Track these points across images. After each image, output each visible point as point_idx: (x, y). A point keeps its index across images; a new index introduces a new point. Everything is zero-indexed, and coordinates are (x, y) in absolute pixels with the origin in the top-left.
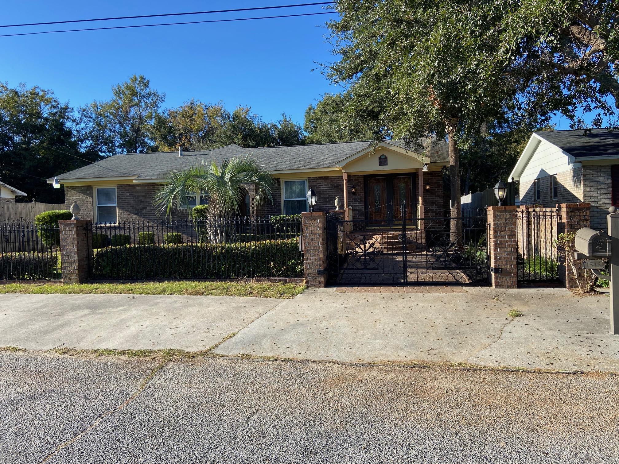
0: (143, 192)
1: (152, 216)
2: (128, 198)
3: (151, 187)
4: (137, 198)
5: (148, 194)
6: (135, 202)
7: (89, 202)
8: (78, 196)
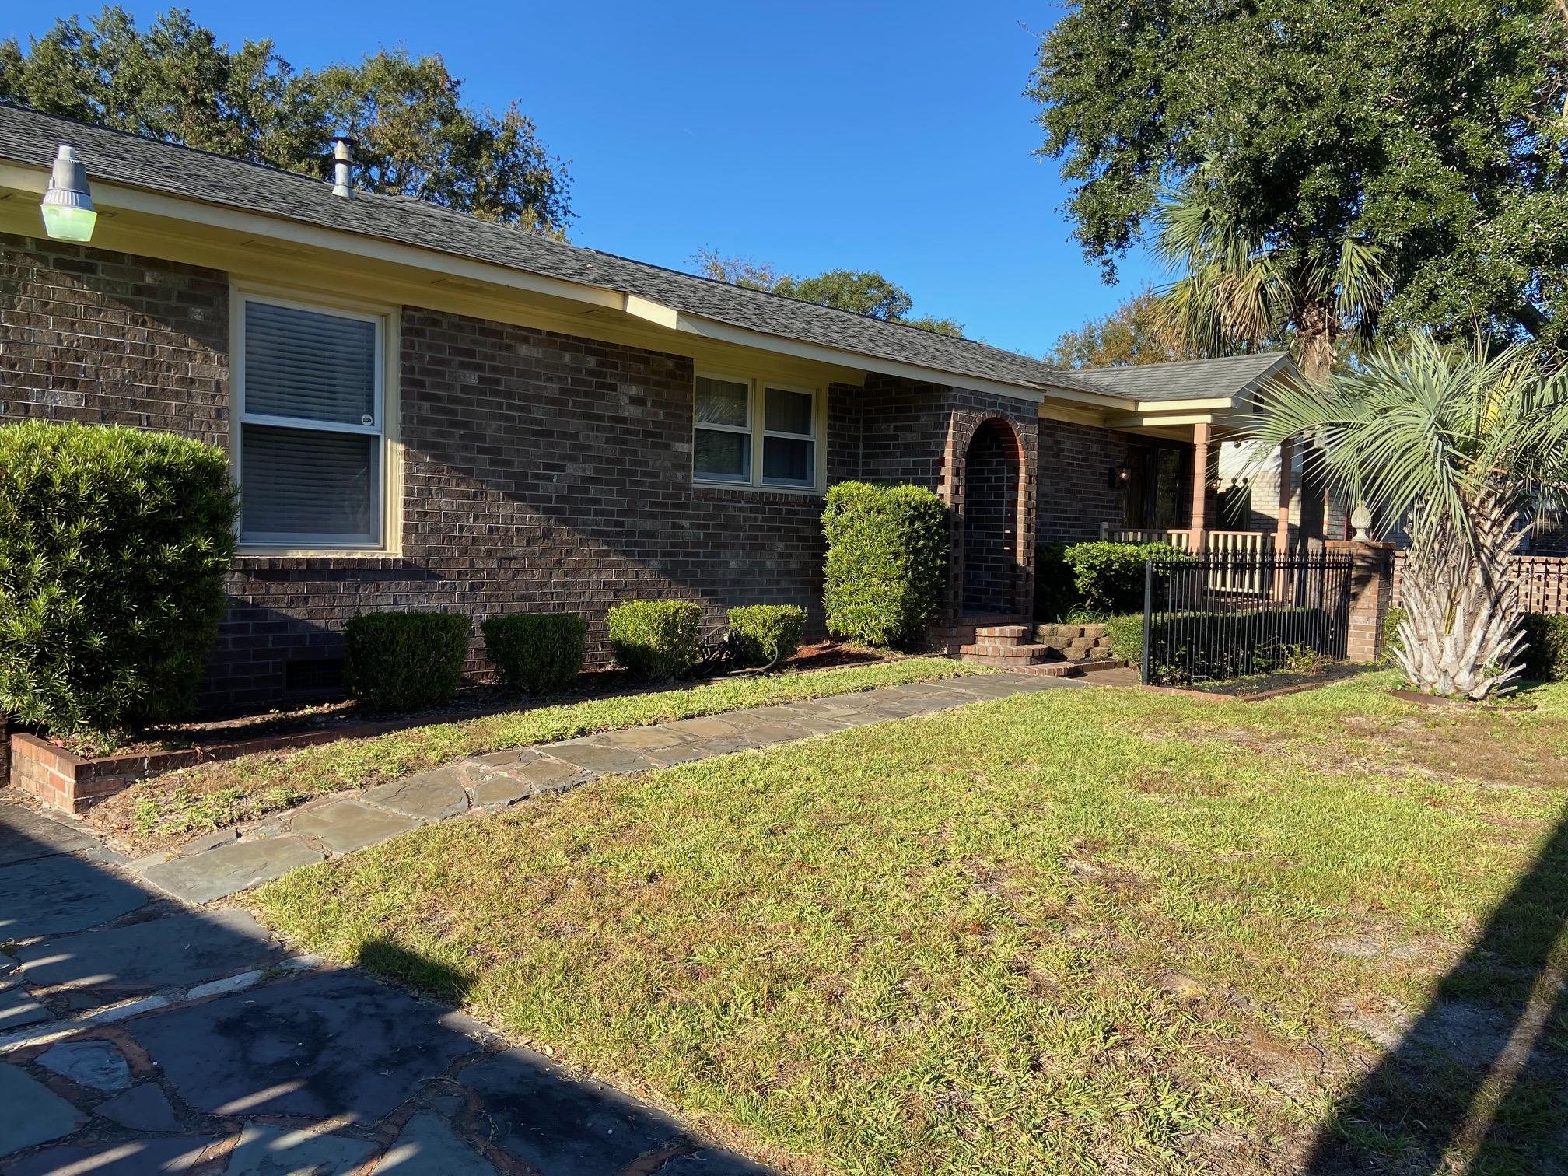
0: (550, 379)
2: (470, 403)
3: (591, 362)
4: (520, 408)
5: (576, 393)
6: (508, 430)
7: (204, 383)
8: (109, 330)
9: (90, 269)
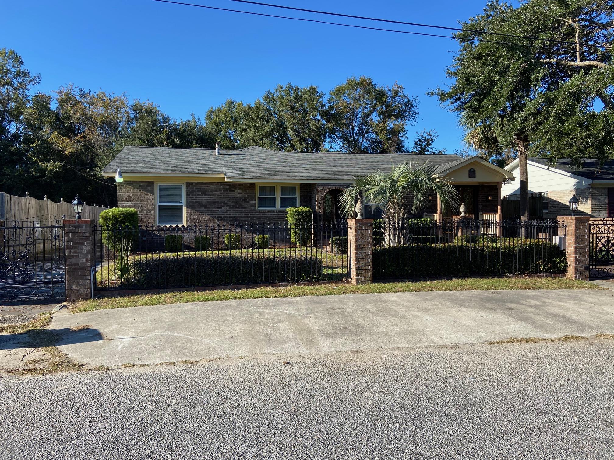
0: (218, 191)
1: (228, 217)
2: (199, 197)
3: (228, 187)
4: (210, 198)
5: (224, 193)
6: (208, 202)
7: (150, 199)
8: (135, 193)
9: (132, 184)
